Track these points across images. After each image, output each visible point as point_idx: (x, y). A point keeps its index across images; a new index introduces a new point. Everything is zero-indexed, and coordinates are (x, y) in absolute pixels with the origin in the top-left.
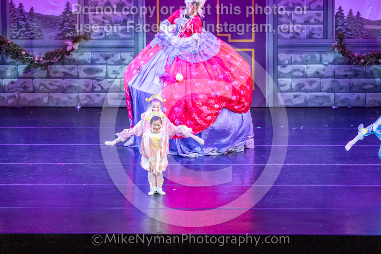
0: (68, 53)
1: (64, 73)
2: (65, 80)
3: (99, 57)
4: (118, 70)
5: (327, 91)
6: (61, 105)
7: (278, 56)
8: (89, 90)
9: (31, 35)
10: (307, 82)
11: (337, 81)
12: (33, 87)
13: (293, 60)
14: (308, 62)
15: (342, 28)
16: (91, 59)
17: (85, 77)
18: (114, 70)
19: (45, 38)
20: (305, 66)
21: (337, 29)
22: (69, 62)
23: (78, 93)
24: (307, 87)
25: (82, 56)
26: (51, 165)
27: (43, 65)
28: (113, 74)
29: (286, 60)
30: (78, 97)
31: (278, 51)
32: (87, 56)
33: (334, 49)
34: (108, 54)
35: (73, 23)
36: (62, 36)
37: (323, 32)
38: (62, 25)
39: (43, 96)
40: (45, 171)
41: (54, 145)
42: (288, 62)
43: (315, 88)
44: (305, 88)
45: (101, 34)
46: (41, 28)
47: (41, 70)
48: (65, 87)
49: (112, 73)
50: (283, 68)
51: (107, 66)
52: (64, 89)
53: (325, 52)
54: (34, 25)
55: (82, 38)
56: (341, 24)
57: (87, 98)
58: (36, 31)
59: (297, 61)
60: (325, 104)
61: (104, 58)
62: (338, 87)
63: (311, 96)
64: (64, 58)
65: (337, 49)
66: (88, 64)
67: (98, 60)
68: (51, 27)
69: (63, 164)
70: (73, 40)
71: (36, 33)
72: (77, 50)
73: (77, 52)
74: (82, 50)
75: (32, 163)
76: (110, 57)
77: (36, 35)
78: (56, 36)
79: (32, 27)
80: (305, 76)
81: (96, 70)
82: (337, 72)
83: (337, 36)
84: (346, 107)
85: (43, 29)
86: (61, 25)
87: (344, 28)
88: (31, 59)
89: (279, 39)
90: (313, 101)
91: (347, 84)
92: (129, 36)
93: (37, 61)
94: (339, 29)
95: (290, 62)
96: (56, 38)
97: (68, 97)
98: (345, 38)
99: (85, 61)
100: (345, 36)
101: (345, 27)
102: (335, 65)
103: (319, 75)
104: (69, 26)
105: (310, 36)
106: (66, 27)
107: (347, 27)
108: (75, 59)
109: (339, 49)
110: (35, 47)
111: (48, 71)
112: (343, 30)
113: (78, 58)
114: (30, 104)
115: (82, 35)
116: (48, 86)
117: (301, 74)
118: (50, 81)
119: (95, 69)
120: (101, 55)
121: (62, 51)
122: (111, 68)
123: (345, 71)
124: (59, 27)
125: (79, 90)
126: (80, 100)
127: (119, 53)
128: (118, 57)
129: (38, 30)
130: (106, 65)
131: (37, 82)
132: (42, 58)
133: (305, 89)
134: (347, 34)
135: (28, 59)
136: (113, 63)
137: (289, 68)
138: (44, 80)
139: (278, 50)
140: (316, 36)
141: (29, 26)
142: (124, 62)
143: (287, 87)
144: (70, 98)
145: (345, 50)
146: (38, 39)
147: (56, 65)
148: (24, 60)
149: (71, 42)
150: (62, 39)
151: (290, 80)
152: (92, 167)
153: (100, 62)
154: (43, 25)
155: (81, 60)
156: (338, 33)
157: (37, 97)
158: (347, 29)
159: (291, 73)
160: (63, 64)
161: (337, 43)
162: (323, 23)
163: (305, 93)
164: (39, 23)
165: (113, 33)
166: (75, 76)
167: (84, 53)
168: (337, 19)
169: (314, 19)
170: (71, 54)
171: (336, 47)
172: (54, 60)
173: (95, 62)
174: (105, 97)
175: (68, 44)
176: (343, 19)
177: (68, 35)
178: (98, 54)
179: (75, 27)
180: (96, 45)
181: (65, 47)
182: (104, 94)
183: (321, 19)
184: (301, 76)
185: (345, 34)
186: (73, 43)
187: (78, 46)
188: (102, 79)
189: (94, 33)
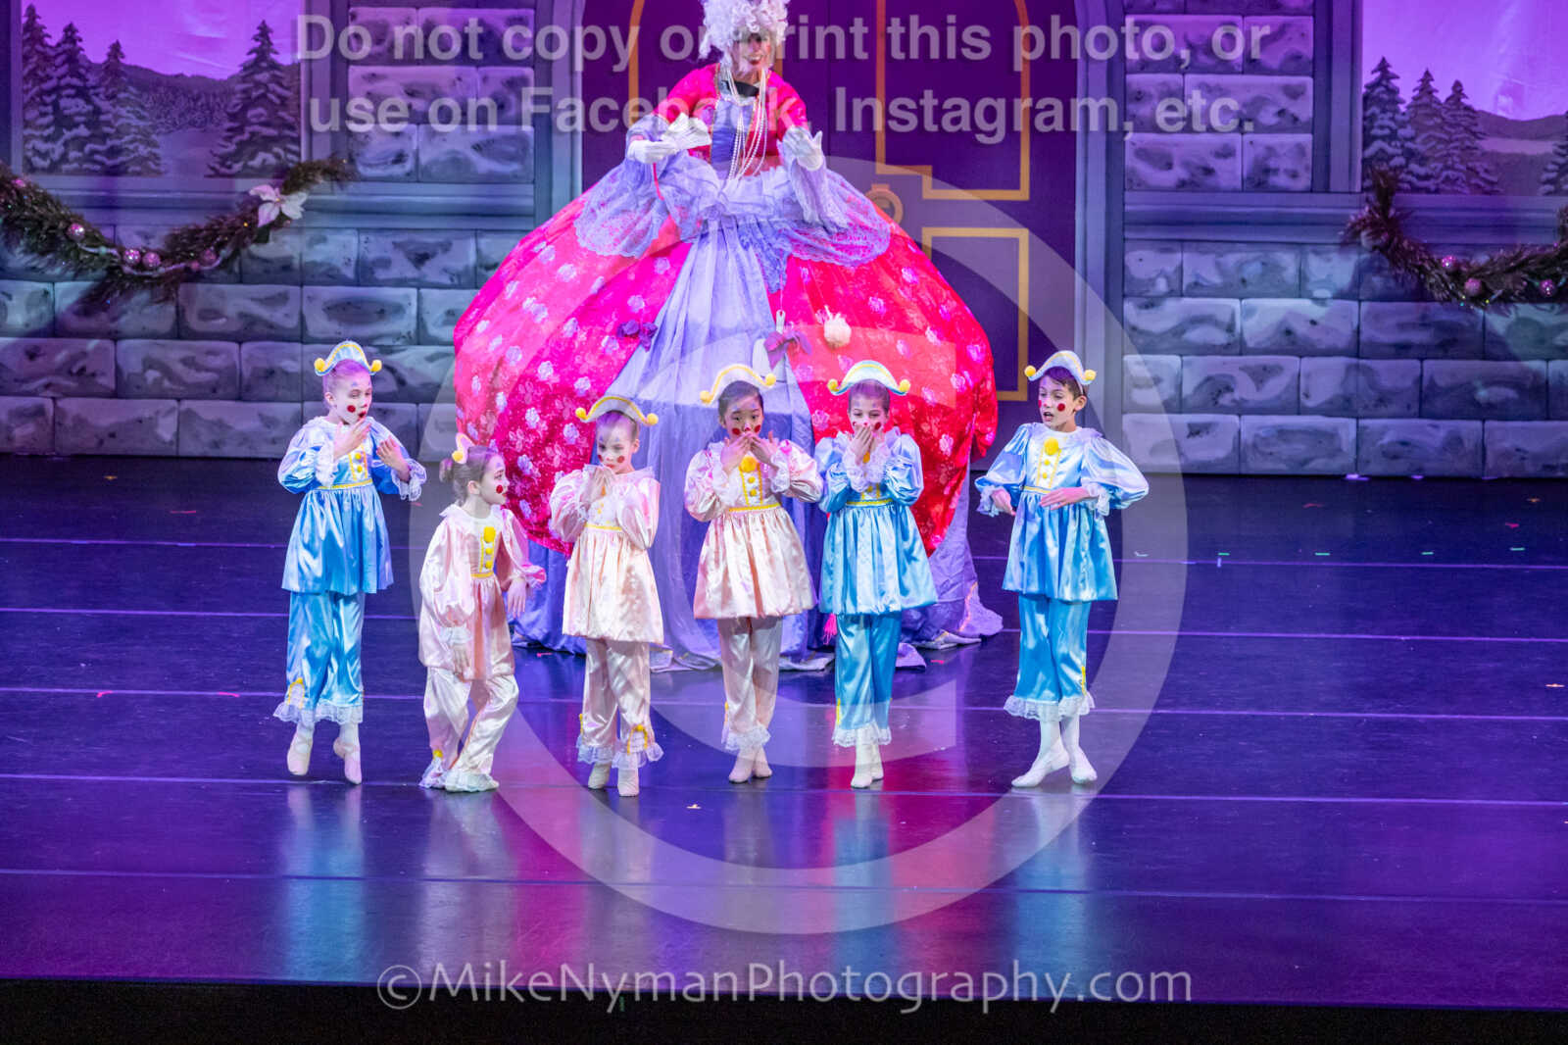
0: (262, 237)
1: (242, 315)
2: (247, 347)
3: (386, 255)
5: (1327, 410)
6: (229, 450)
7: (1127, 263)
9: (108, 158)
10: (1244, 369)
11: (1370, 369)
12: (118, 371)
13: (1187, 280)
14: (1250, 288)
15: (1390, 150)
16: (358, 262)
17: (332, 335)
18: (450, 305)
19: (166, 172)
20: (1235, 303)
21: (1370, 151)
22: (267, 271)
23: (302, 402)
24: (1245, 390)
25: (318, 247)
26: (186, 700)
27: (159, 285)
28: (446, 323)
29: (1158, 276)
31: (1125, 239)
32: (341, 247)
33: (1357, 234)
34: (430, 239)
35: (283, 111)
36: (237, 162)
37: (1310, 162)
38: (239, 118)
39: (157, 413)
40: (163, 722)
41: (202, 614)
42: (1169, 285)
43: (1278, 397)
44: (1237, 395)
45: (400, 158)
46: (150, 130)
47: (151, 302)
48: (246, 374)
49: (440, 322)
50: (1144, 311)
51: (423, 291)
52: (245, 383)
53: (1318, 249)
54: (121, 117)
55: (319, 172)
56: (1387, 132)
58: (131, 142)
59: (1205, 283)
60: (1319, 465)
61: (409, 259)
62: (1371, 393)
63: (1260, 428)
64: (244, 252)
65: (1368, 235)
66: (347, 282)
67: (386, 263)
68: (192, 124)
69: (236, 695)
70: (282, 181)
71: (131, 147)
72: (299, 221)
73: (300, 230)
74: (324, 221)
75: (110, 688)
76: (434, 254)
77: (132, 156)
78: (212, 165)
79: (117, 125)
80: (1237, 346)
81: (379, 308)
82: (1367, 333)
83: (1368, 183)
84: (1405, 479)
85: (158, 134)
86: (233, 117)
87: (1396, 147)
88: (111, 254)
89: (1131, 189)
90: (1268, 450)
91: (1409, 383)
92: (514, 167)
93: (133, 267)
94: (1377, 153)
95: (1176, 286)
96: (212, 173)
97: (261, 416)
98: (1400, 190)
99: (331, 269)
100: (1402, 181)
101: (1402, 146)
102: (1360, 301)
103: (1293, 343)
104: (266, 124)
105: (1259, 180)
106: (257, 128)
107: (1409, 145)
108: (291, 257)
109: (1375, 234)
110: (126, 208)
111: (177, 307)
112: (1392, 157)
113: (301, 255)
114: (101, 442)
115: (319, 161)
116: (179, 368)
117: (1220, 337)
118: (189, 348)
119: (371, 301)
120: (396, 246)
121: (238, 223)
122: (440, 302)
123: (1402, 327)
124: (228, 125)
125: (306, 389)
127: (468, 237)
128: (466, 253)
129: (139, 137)
130: (418, 289)
131: (133, 353)
132: (156, 252)
133: (1234, 401)
134: (1408, 173)
135: (97, 254)
136: (446, 280)
137: (1172, 311)
138: (163, 346)
139: (1128, 235)
140: (1281, 180)
141: (103, 118)
143: (1163, 392)
144: (269, 422)
145: (1400, 241)
146: (139, 174)
147: (212, 281)
148: (81, 262)
149: (274, 187)
150: (238, 175)
151: (1174, 360)
153: (394, 273)
154: (159, 117)
155: (315, 264)
156: (1373, 170)
157: (135, 415)
158: (1410, 155)
159: (1178, 331)
160: (241, 282)
161: (1367, 209)
162: (1312, 127)
163: (1235, 418)
164: (142, 107)
165: (448, 153)
166: (291, 329)
167: (328, 236)
168: (1369, 113)
169: (1275, 109)
170: (275, 240)
171: (1365, 227)
172: (202, 263)
173: (373, 273)
174: (414, 420)
175: (264, 198)
176: (1396, 111)
177: (264, 161)
178: (386, 241)
179: (291, 127)
180: (378, 204)
181: (250, 207)
182: (410, 407)
183: (1304, 109)
184: (1222, 346)
185: (1402, 176)
186: (282, 193)
187: (302, 206)
188: (399, 343)
189: (370, 154)
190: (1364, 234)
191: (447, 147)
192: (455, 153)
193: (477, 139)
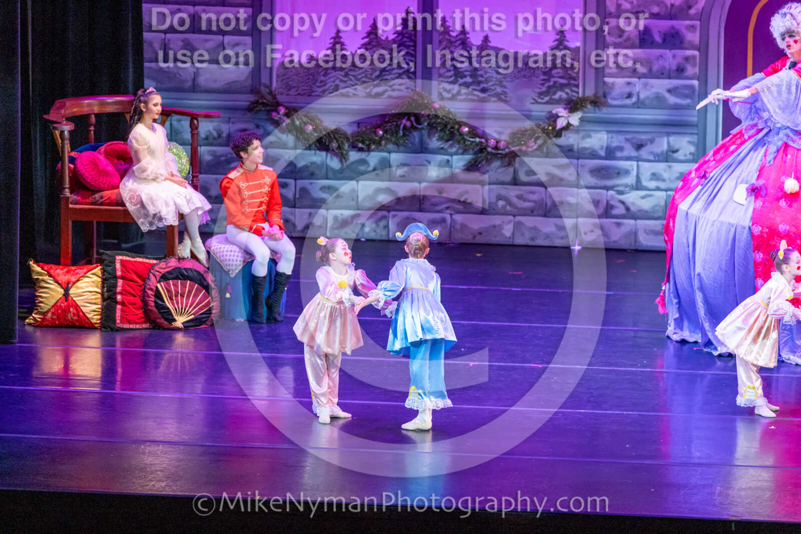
0: (559, 134)
2: (549, 190)
3: (622, 144)
4: (662, 172)
6: (539, 242)
8: (601, 210)
9: (482, 93)
16: (607, 148)
17: (593, 185)
18: (654, 171)
19: (510, 101)
22: (560, 152)
25: (588, 140)
26: (514, 368)
27: (505, 157)
28: (651, 179)
32: (598, 140)
34: (644, 137)
35: (573, 71)
36: (546, 96)
38: (548, 74)
39: (503, 222)
40: (503, 379)
41: (524, 325)
45: (629, 96)
46: (503, 79)
47: (501, 166)
48: (549, 204)
49: (648, 178)
51: (640, 163)
52: (548, 208)
54: (488, 73)
55: (588, 102)
58: (493, 85)
61: (633, 147)
66: (601, 158)
67: (621, 149)
68: (525, 76)
69: (540, 366)
70: (569, 106)
71: (493, 88)
72: (578, 126)
73: (577, 130)
74: (590, 127)
76: (646, 145)
77: (494, 92)
78: (534, 97)
79: (486, 76)
81: (617, 171)
85: (507, 82)
86: (545, 73)
88: (481, 142)
92: (688, 101)
93: (493, 148)
96: (534, 101)
97: (556, 225)
99: (593, 151)
104: (562, 77)
106: (557, 79)
108: (572, 146)
111: (514, 169)
113: (578, 146)
114: (474, 237)
115: (588, 97)
116: (515, 200)
118: (519, 190)
119: (614, 168)
120: (627, 140)
121: (546, 127)
122: (647, 168)
124: (542, 77)
127: (664, 137)
128: (663, 144)
129: (497, 83)
130: (638, 161)
131: (491, 192)
132: (505, 141)
135: (475, 142)
136: (652, 158)
138: (507, 189)
141: (479, 73)
142: (675, 155)
144: (560, 228)
146: (495, 101)
148: (466, 146)
149: (565, 109)
150: (547, 103)
152: (601, 375)
153: (626, 153)
155: (585, 149)
157: (492, 224)
165: (653, 93)
167: (592, 135)
170: (565, 136)
172: (528, 147)
173: (614, 153)
174: (634, 228)
175: (560, 114)
177: (561, 96)
178: (621, 138)
179: (575, 79)
180: (617, 119)
181: (553, 119)
182: (632, 222)
186: (569, 112)
187: (579, 119)
188: (627, 189)
189: (614, 93)
191: (654, 90)
192: (658, 93)
193: (669, 87)
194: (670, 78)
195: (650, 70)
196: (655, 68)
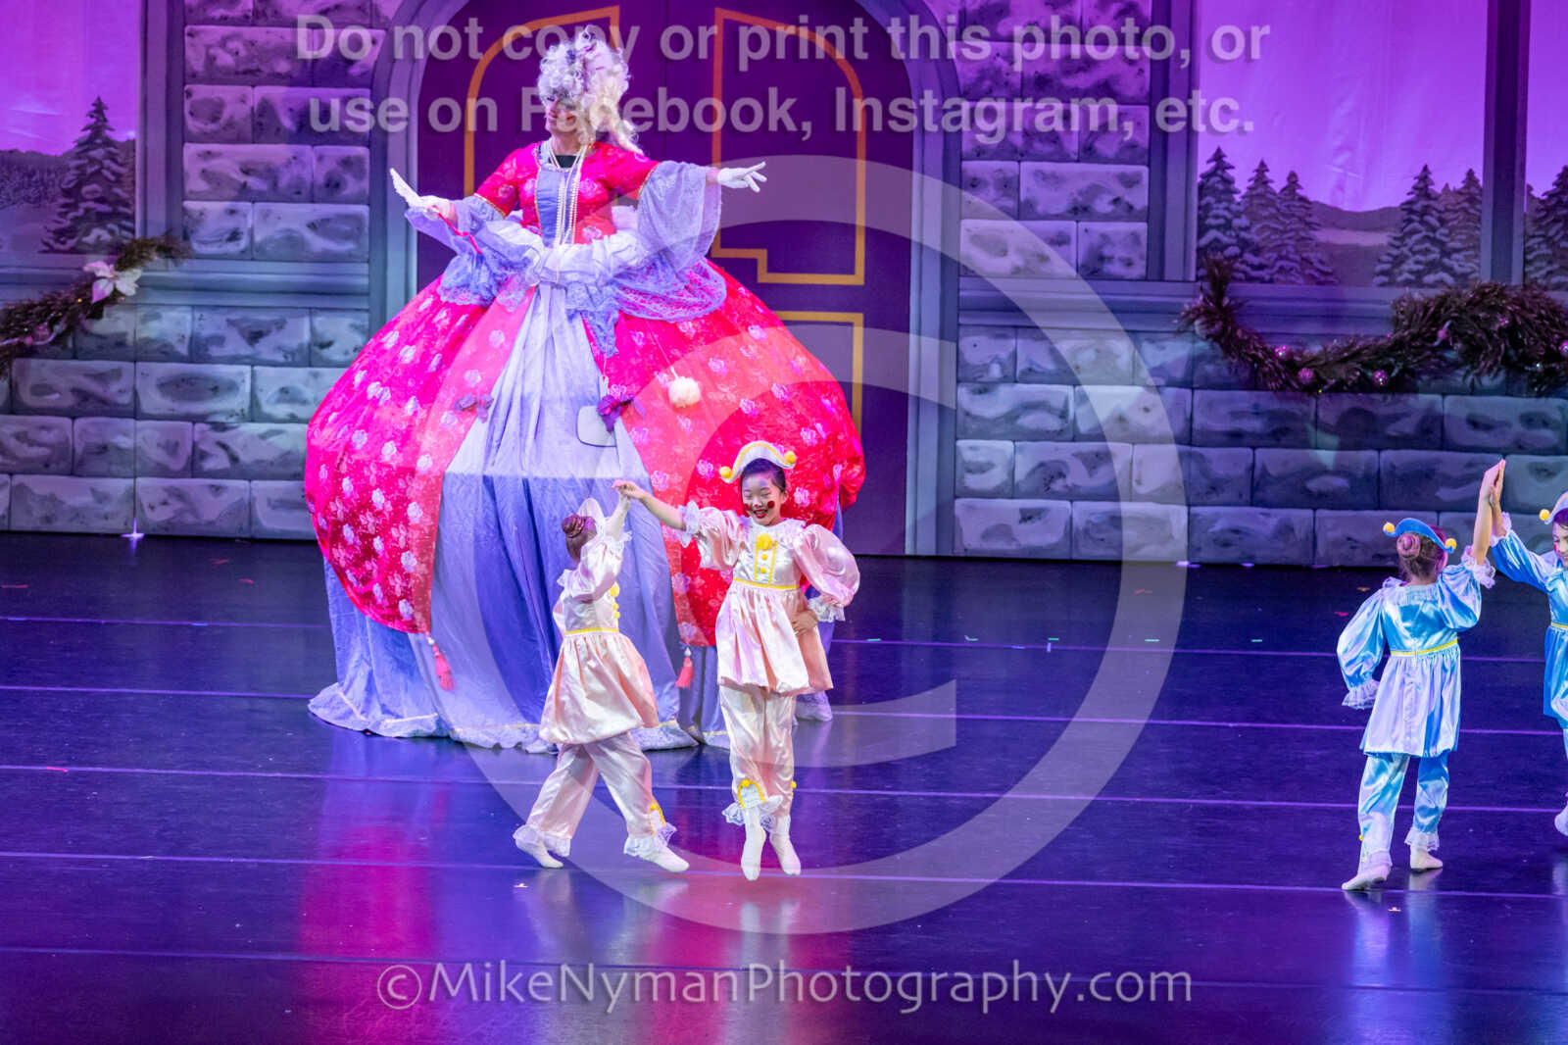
0: (96, 311)
1: (77, 392)
2: (80, 422)
3: (220, 332)
4: (301, 386)
6: (62, 525)
7: (962, 348)
8: (177, 465)
10: (1077, 455)
11: (1201, 456)
13: (1021, 366)
15: (1225, 239)
16: (191, 338)
17: (163, 411)
18: (284, 383)
20: (1068, 390)
21: (1204, 241)
22: (100, 347)
23: (135, 477)
24: (1077, 476)
25: (155, 324)
26: (14, 774)
28: (279, 401)
29: (992, 362)
30: (132, 495)
31: (959, 325)
32: (173, 323)
33: (1192, 322)
34: (264, 317)
35: (122, 187)
36: (71, 238)
37: (1144, 249)
38: (73, 194)
41: (33, 688)
42: (1003, 371)
43: (1110, 484)
44: (1069, 481)
45: (234, 236)
48: (79, 449)
49: (273, 400)
50: (978, 397)
51: (256, 368)
52: (77, 458)
53: (1153, 337)
55: (154, 249)
56: (1221, 221)
57: (170, 501)
59: (1039, 370)
61: (243, 336)
62: (1204, 481)
63: (1092, 514)
64: (78, 328)
65: (1202, 324)
66: (181, 359)
67: (219, 340)
68: (27, 199)
69: (65, 770)
70: (115, 257)
72: (133, 297)
73: (133, 305)
74: (157, 298)
76: (269, 332)
78: (46, 240)
80: (1070, 432)
81: (212, 386)
82: (1200, 421)
83: (1203, 272)
84: (1233, 568)
86: (67, 193)
87: (1231, 236)
89: (966, 275)
90: (1099, 535)
91: (1241, 471)
92: (349, 246)
94: (1211, 243)
95: (1010, 370)
96: (47, 248)
97: (93, 492)
98: (1235, 279)
99: (165, 346)
100: (1238, 271)
101: (1237, 236)
102: (1193, 389)
103: (1125, 429)
104: (101, 200)
105: (1094, 267)
106: (91, 204)
107: (1243, 234)
108: (125, 334)
109: (1209, 323)
111: (10, 381)
112: (1227, 246)
113: (135, 333)
115: (152, 239)
116: (13, 444)
117: (1053, 423)
118: (20, 423)
119: (206, 379)
120: (231, 323)
121: (71, 300)
122: (272, 379)
123: (1235, 415)
124: (62, 200)
125: (138, 466)
126: (143, 510)
127: (303, 316)
128: (301, 332)
130: (253, 366)
133: (1066, 486)
134: (1243, 262)
136: (280, 358)
137: (1004, 399)
139: (962, 320)
140: (1115, 268)
142: (326, 352)
143: (996, 478)
144: (102, 498)
145: (1235, 330)
147: (46, 357)
149: (108, 264)
150: (72, 251)
151: (1008, 446)
152: (184, 787)
153: (229, 349)
155: (148, 341)
156: (1207, 259)
158: (1244, 244)
159: (1011, 417)
161: (1201, 298)
162: (1147, 216)
163: (1066, 504)
165: (281, 231)
166: (123, 405)
167: (164, 314)
168: (1204, 202)
169: (1111, 198)
170: (109, 316)
171: (1198, 317)
172: (36, 338)
173: (207, 350)
174: (246, 497)
175: (99, 274)
176: (1231, 201)
177: (99, 237)
178: (221, 319)
179: (127, 205)
180: (210, 281)
181: (84, 283)
182: (242, 484)
183: (1140, 198)
184: (1055, 431)
185: (1237, 265)
186: (117, 269)
187: (137, 282)
188: (232, 420)
189: (204, 231)
190: (1197, 323)
191: (282, 225)
192: (288, 230)
193: (313, 218)
194: (313, 202)
195: (275, 185)
196: (284, 181)
